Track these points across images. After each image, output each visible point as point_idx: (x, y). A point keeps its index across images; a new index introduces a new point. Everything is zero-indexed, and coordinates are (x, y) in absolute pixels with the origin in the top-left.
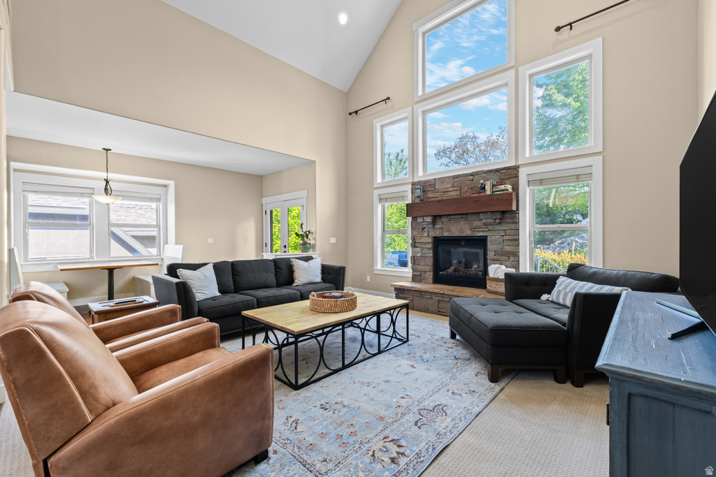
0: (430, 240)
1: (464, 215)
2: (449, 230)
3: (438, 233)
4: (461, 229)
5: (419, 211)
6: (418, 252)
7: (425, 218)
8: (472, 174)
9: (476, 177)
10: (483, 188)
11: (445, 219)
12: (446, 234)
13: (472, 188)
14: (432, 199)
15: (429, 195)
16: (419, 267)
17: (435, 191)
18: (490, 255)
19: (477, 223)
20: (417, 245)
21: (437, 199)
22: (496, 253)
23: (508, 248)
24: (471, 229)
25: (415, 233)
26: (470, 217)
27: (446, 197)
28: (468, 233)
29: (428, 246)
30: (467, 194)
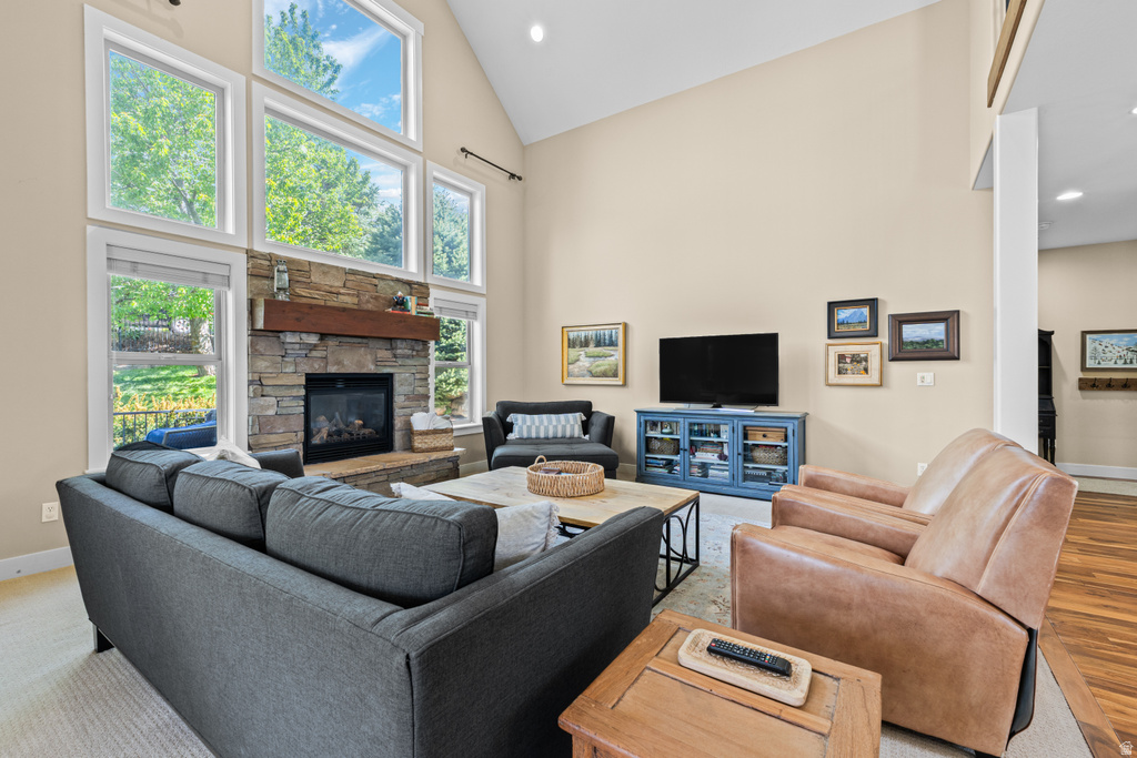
0: (303, 381)
1: (365, 339)
2: (339, 363)
3: (317, 368)
4: (359, 361)
5: (298, 319)
6: (268, 407)
7: (304, 336)
8: (374, 276)
9: (381, 284)
10: (401, 303)
11: (332, 343)
12: (333, 369)
13: (376, 298)
14: (304, 301)
15: (298, 290)
16: (273, 438)
18: (399, 400)
19: (384, 354)
20: (267, 390)
21: (314, 302)
22: (408, 397)
23: (422, 390)
24: (376, 362)
25: (262, 364)
26: (372, 343)
27: (334, 302)
28: (371, 368)
29: (295, 392)
30: (370, 307)
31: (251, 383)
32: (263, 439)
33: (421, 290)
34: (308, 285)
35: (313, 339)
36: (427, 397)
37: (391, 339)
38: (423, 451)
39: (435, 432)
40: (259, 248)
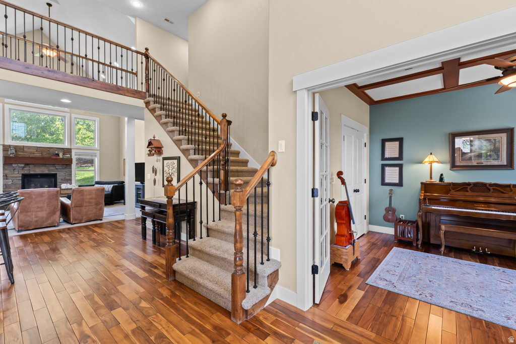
0: (21, 175)
1: (44, 165)
2: (34, 171)
3: (26, 172)
4: (42, 170)
5: (15, 161)
6: (9, 182)
7: (19, 165)
8: (48, 148)
9: (51, 150)
10: (58, 155)
11: (31, 166)
12: (32, 173)
14: (21, 156)
15: (19, 153)
17: (24, 151)
18: (58, 180)
19: (52, 168)
20: (8, 178)
21: (25, 156)
22: (63, 180)
23: (68, 178)
24: (49, 170)
25: (7, 172)
26: (47, 166)
27: (32, 155)
28: (47, 172)
29: (18, 178)
30: (46, 156)
31: (3, 176)
32: (7, 190)
33: (68, 151)
34: (23, 152)
35: (23, 165)
36: (71, 180)
37: (54, 164)
38: (63, 194)
39: (68, 189)
40: (6, 143)
